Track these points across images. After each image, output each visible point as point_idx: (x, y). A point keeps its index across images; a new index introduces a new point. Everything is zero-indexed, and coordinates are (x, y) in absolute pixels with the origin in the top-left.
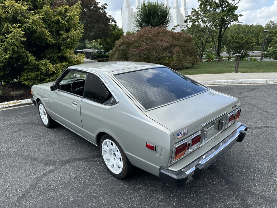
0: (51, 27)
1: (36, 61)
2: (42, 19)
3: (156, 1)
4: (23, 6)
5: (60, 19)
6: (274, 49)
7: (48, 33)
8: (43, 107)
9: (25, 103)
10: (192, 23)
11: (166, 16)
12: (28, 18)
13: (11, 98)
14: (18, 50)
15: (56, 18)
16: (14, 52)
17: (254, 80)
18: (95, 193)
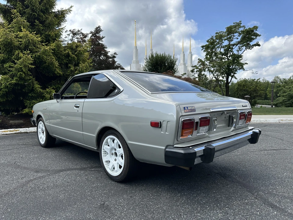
0: (61, 60)
1: (41, 90)
2: (53, 50)
3: (164, 53)
4: (37, 38)
5: (70, 52)
6: (284, 98)
7: (57, 64)
8: (42, 123)
9: (23, 131)
10: (198, 73)
11: (173, 67)
12: (39, 48)
13: (9, 126)
14: (25, 76)
15: (67, 52)
16: (21, 78)
17: (266, 119)
18: (90, 193)
